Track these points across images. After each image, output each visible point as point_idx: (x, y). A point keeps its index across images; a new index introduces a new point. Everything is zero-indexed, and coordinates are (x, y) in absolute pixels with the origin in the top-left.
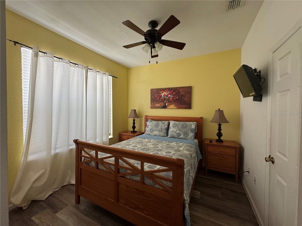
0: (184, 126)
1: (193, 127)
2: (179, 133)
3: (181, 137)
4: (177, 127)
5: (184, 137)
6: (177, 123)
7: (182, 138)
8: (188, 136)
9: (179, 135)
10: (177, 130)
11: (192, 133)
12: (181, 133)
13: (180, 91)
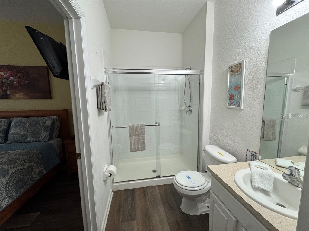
0: (34, 123)
1: (49, 123)
2: (24, 135)
3: (29, 139)
4: (21, 126)
5: (33, 139)
6: (23, 120)
7: (30, 141)
8: (39, 137)
9: (25, 137)
10: (21, 131)
11: (46, 131)
12: (28, 134)
13: (30, 72)
